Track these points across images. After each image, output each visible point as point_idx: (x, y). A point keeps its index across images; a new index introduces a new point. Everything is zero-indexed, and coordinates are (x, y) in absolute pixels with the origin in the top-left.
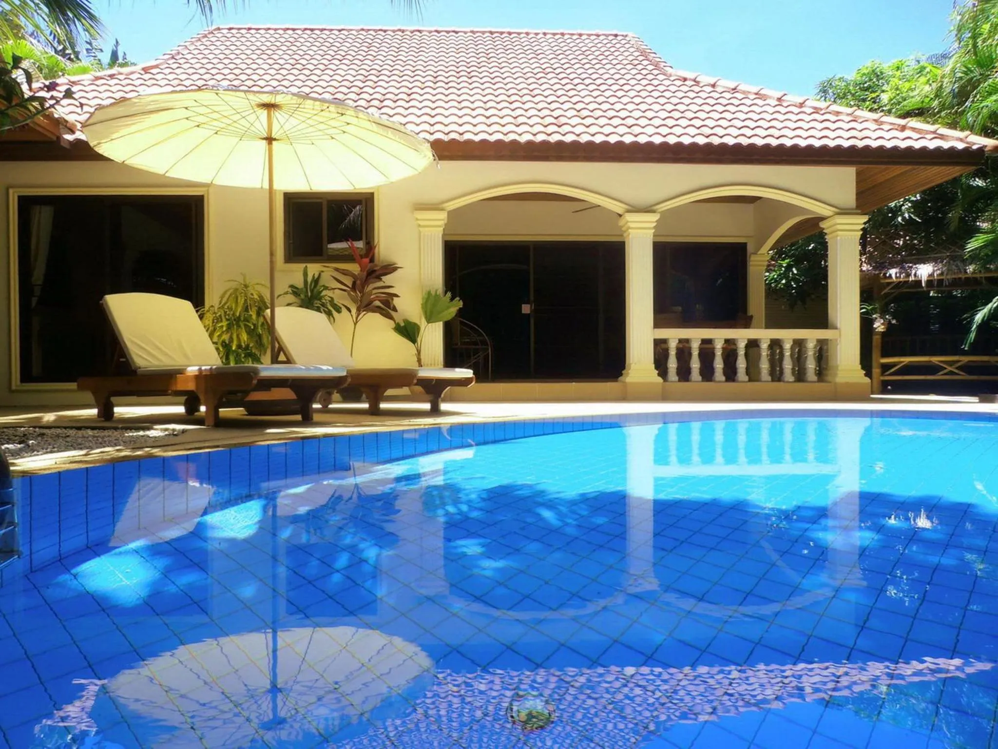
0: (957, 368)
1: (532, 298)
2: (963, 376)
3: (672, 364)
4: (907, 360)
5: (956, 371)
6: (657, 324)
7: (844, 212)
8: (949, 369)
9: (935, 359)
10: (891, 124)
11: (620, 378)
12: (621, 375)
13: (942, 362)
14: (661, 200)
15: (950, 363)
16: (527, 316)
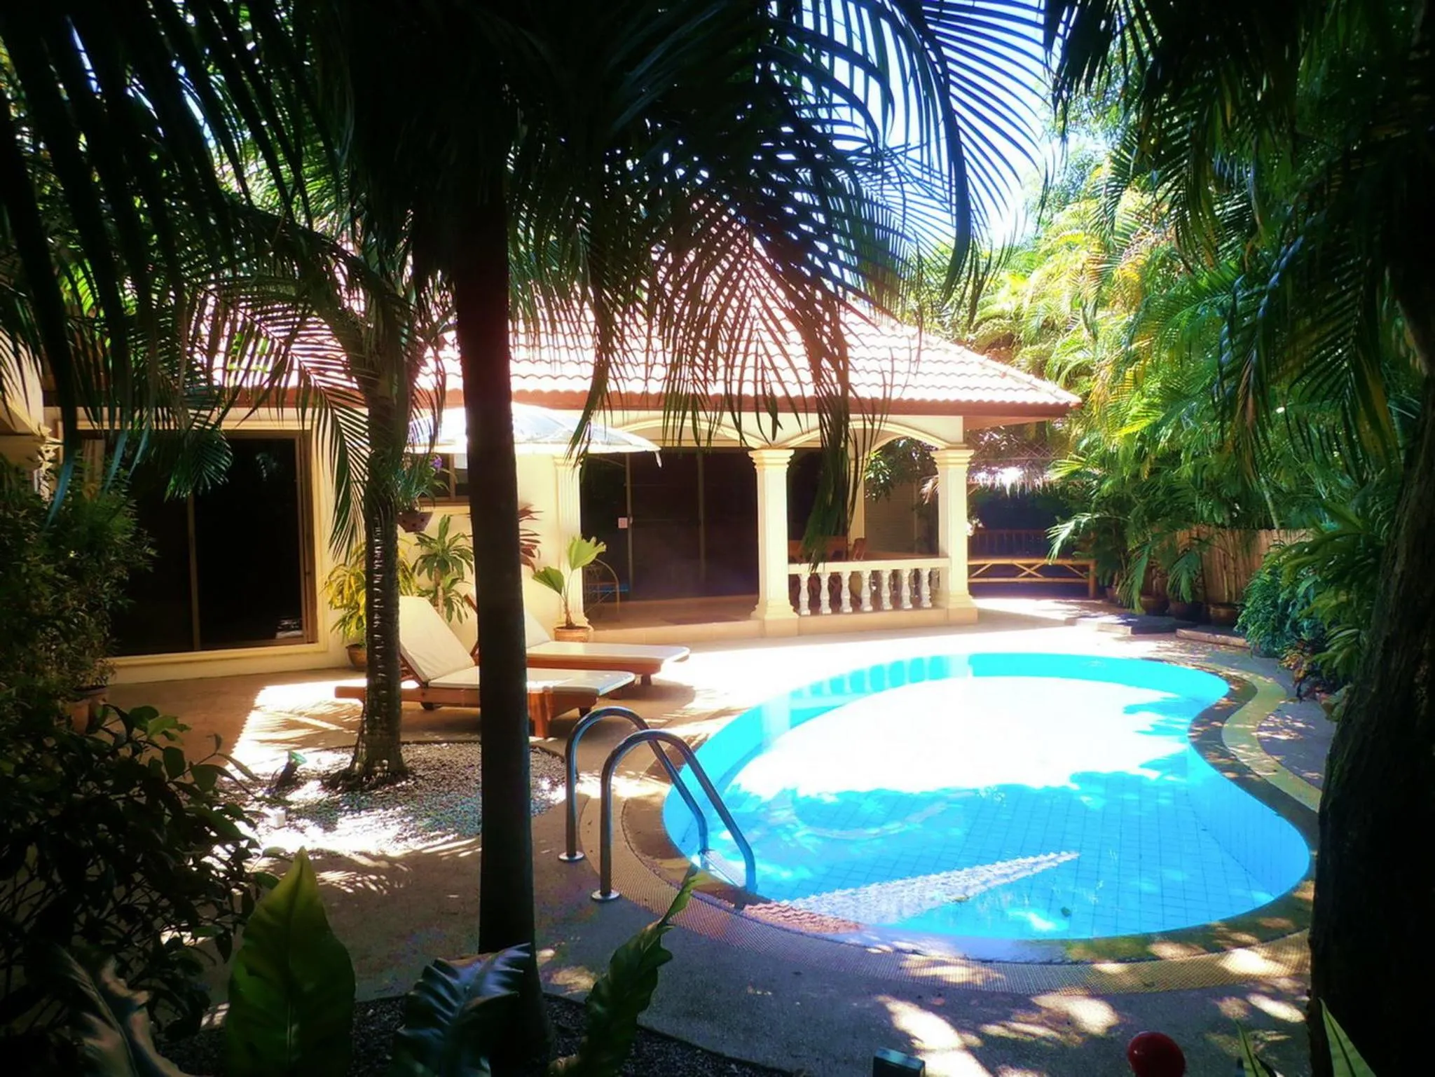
0: (1035, 570)
1: (629, 510)
2: (1041, 579)
3: (804, 597)
4: (990, 562)
5: (1034, 573)
6: (792, 560)
7: (953, 447)
8: (1028, 571)
9: (1017, 562)
10: (994, 369)
11: (753, 613)
12: (754, 609)
13: (1023, 565)
14: (791, 436)
15: (1029, 566)
16: (625, 530)
